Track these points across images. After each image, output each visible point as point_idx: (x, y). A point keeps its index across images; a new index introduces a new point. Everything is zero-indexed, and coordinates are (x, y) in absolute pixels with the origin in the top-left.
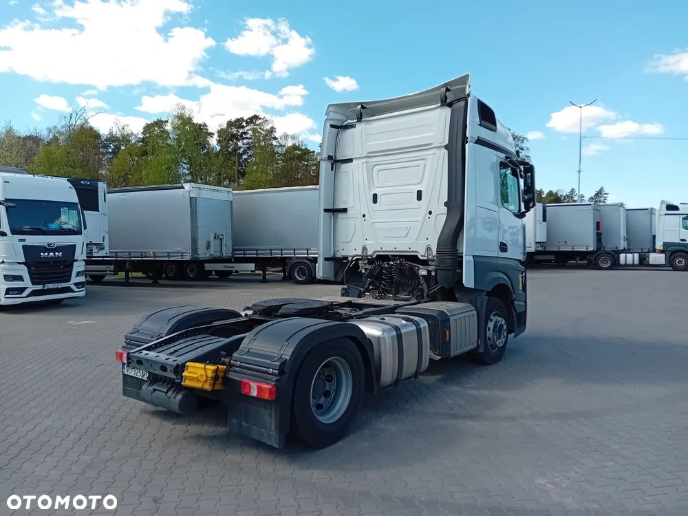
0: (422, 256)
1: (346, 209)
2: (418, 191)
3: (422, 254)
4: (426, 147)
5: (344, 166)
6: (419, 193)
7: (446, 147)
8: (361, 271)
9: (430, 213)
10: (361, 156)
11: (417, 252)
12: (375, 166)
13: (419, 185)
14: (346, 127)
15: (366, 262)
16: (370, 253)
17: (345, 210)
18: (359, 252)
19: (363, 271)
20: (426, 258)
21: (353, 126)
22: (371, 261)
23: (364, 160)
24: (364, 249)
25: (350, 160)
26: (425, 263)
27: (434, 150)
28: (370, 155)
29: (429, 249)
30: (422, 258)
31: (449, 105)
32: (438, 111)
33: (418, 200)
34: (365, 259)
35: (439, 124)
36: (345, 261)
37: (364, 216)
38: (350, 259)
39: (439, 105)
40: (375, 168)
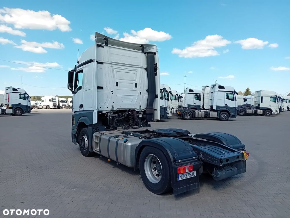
0: (137, 110)
1: (102, 87)
3: (137, 109)
4: (136, 66)
6: (136, 84)
7: (146, 69)
9: (141, 93)
10: (107, 62)
11: (135, 108)
13: (135, 81)
15: (112, 113)
16: (115, 109)
18: (110, 108)
20: (139, 111)
21: (102, 47)
22: (114, 113)
23: (111, 65)
24: (113, 107)
25: (102, 63)
26: (139, 113)
28: (112, 63)
29: (140, 107)
30: (137, 111)
31: (145, 53)
32: (140, 54)
33: (136, 87)
34: (112, 112)
35: (141, 59)
36: (100, 114)
37: (112, 91)
38: (103, 112)
39: (140, 51)
40: (115, 70)
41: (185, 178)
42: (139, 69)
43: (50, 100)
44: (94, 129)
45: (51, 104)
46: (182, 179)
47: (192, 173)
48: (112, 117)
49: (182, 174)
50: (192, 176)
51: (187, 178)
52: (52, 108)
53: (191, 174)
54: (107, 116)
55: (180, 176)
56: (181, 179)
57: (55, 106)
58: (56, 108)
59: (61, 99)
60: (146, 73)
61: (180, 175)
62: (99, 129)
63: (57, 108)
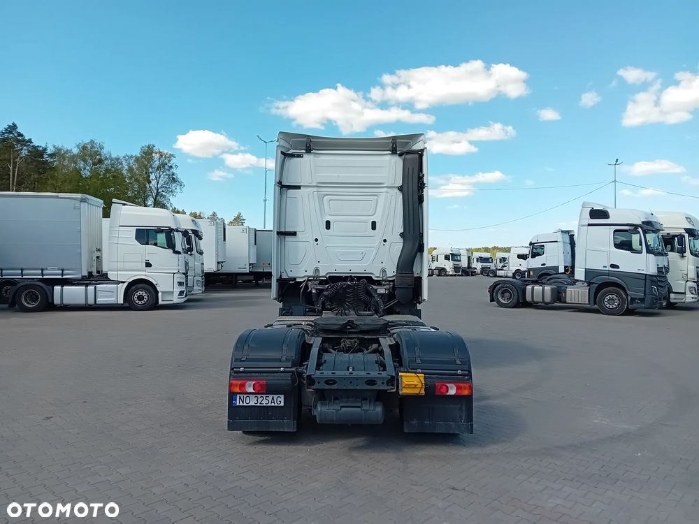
0: (377, 277)
1: (296, 232)
2: (373, 222)
3: (376, 275)
4: (377, 185)
5: (290, 191)
6: (374, 224)
7: (400, 189)
8: (311, 291)
9: (385, 241)
10: (310, 185)
11: (372, 274)
12: (327, 195)
13: (372, 217)
14: (292, 156)
15: (317, 282)
16: (322, 273)
17: (294, 234)
18: (311, 273)
19: (314, 291)
20: (380, 279)
21: (300, 156)
22: (322, 282)
23: (315, 189)
24: (317, 270)
25: (298, 187)
26: (379, 283)
27: (385, 189)
28: (320, 185)
29: (384, 271)
30: (376, 279)
31: (400, 155)
32: (388, 158)
33: (373, 229)
34: (316, 280)
35: (390, 168)
36: (291, 282)
37: (316, 240)
38: (298, 280)
39: (389, 152)
40: (326, 197)
41: (252, 404)
42: (385, 190)
43: (447, 257)
44: (284, 312)
45: (449, 266)
46: (245, 404)
47: (273, 398)
48: (316, 289)
49: (245, 396)
50: (273, 404)
51: (258, 404)
52: (451, 273)
53: (270, 399)
54: (307, 286)
55: (240, 398)
56: (241, 404)
57: (456, 269)
58: (460, 273)
59: (477, 255)
60: (400, 196)
61: (242, 396)
62: (292, 313)
63: (462, 275)
